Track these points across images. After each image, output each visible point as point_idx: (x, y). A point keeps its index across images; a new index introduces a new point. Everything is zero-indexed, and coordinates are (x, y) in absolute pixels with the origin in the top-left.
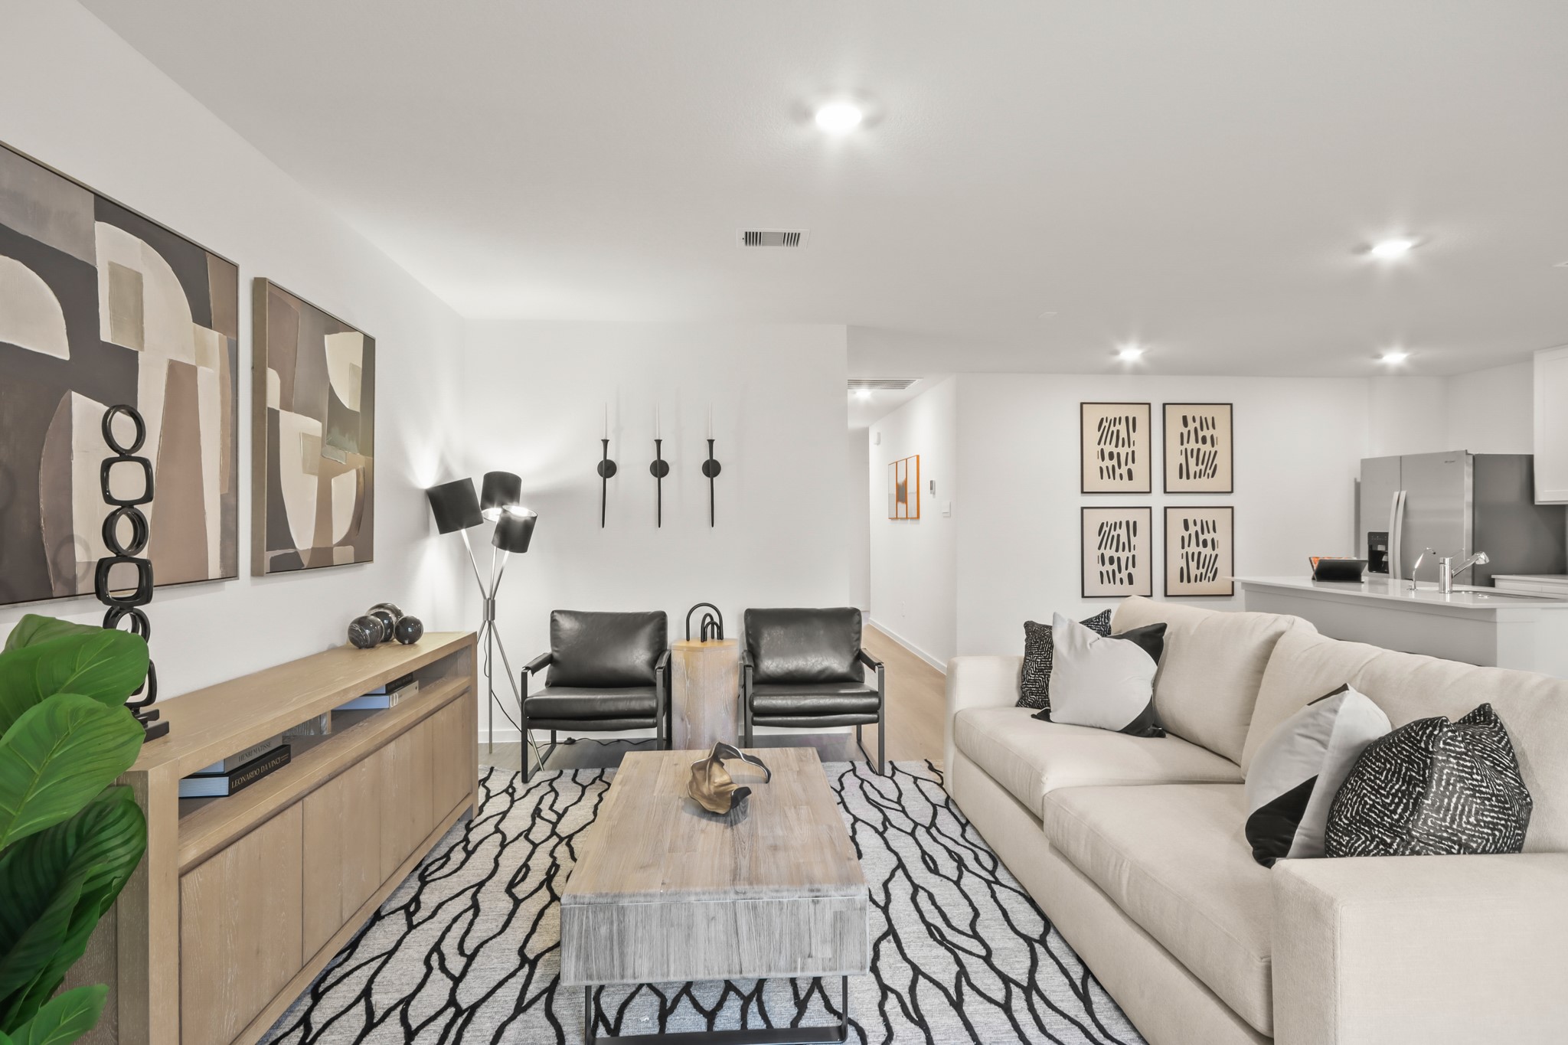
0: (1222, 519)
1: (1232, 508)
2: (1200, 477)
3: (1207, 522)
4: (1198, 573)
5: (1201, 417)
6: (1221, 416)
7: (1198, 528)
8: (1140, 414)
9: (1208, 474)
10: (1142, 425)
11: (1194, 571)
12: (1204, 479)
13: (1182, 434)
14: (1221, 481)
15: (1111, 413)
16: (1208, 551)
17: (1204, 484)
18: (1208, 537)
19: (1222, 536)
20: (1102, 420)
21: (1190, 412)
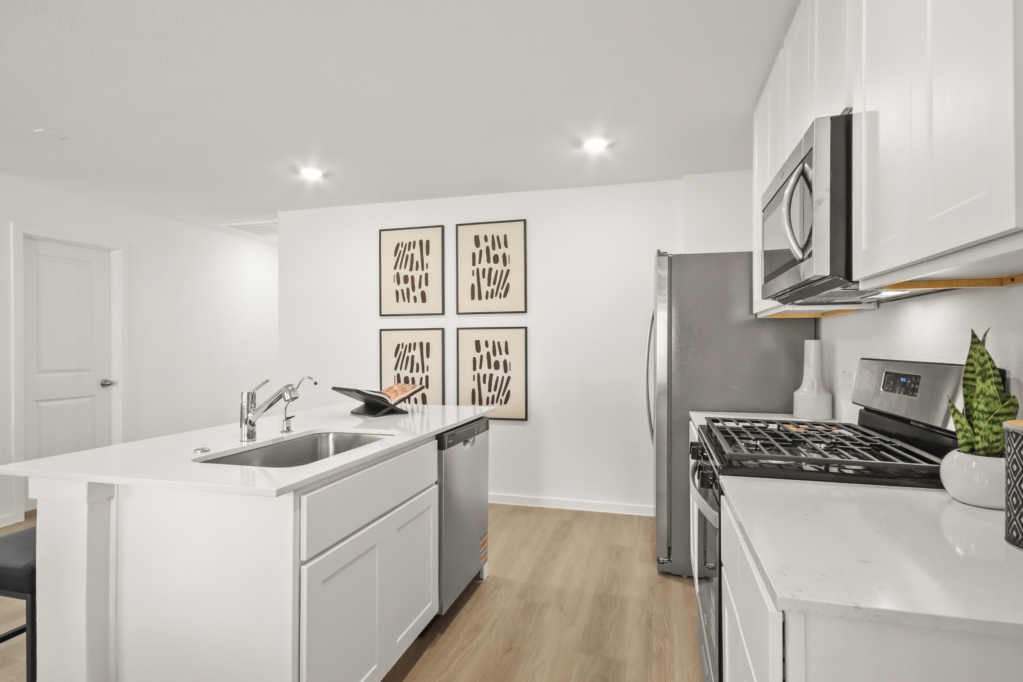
0: (515, 340)
1: (526, 328)
2: (492, 297)
3: (499, 343)
4: (490, 395)
5: (493, 236)
6: (514, 233)
7: (490, 349)
8: (434, 237)
9: (500, 294)
10: (435, 247)
11: (485, 394)
12: (496, 299)
13: (474, 254)
14: (514, 300)
15: (406, 237)
16: (500, 373)
17: (496, 304)
18: (500, 358)
19: (515, 358)
20: (398, 245)
21: (481, 231)
